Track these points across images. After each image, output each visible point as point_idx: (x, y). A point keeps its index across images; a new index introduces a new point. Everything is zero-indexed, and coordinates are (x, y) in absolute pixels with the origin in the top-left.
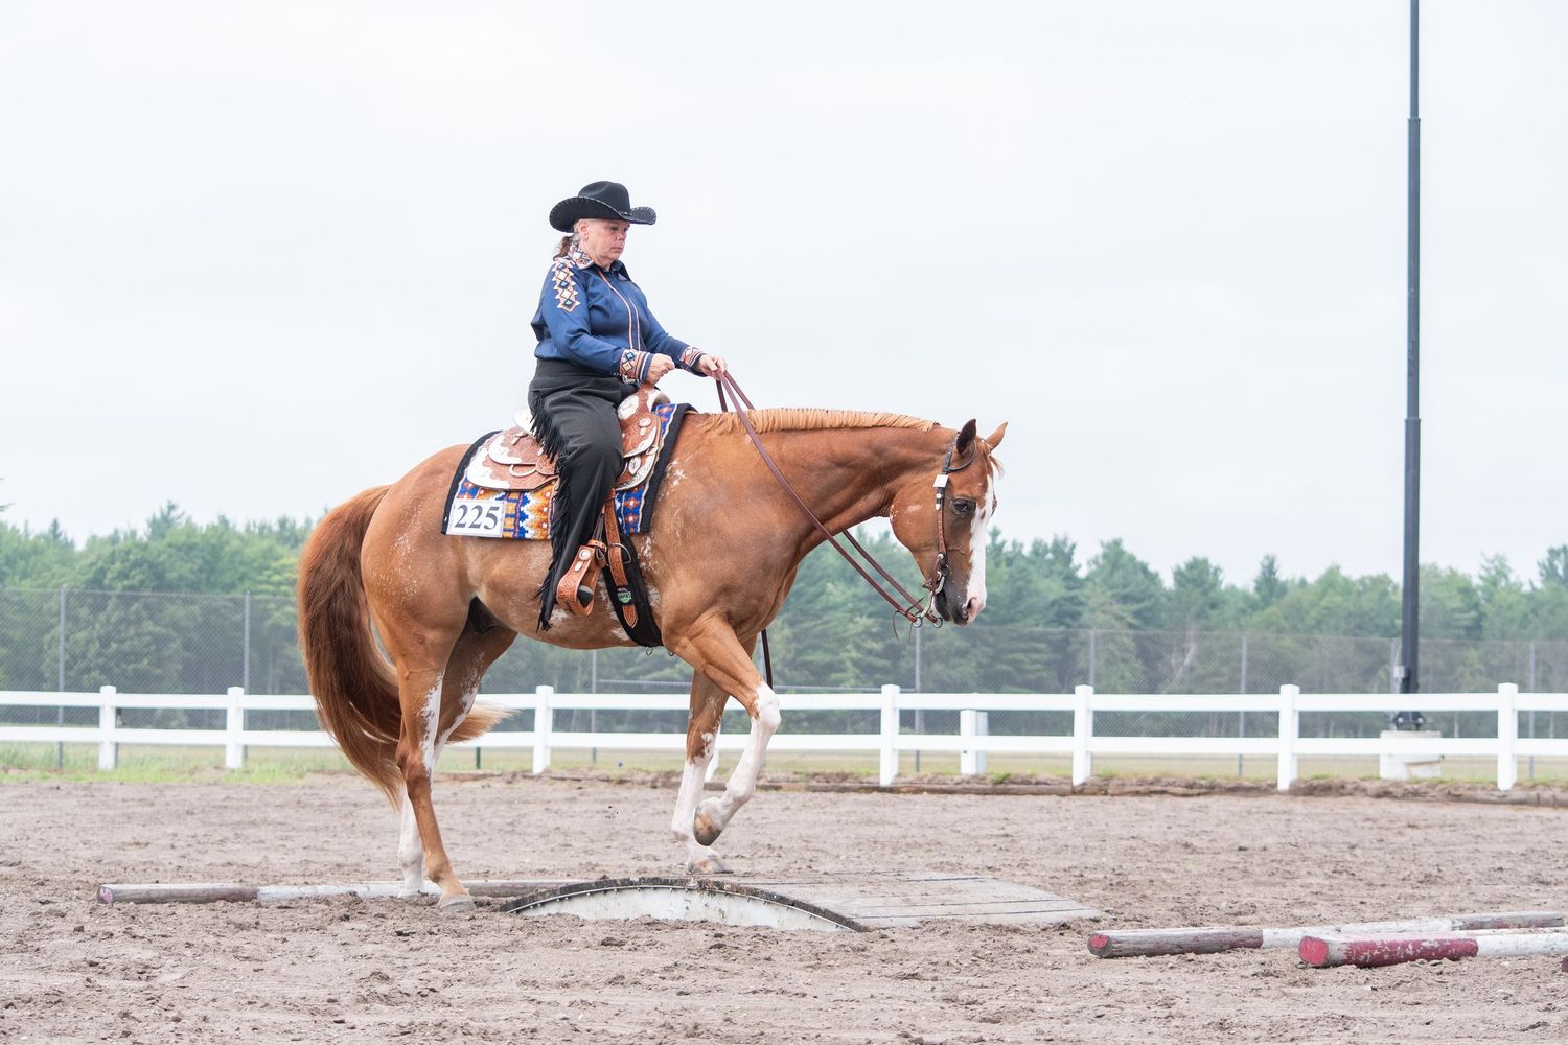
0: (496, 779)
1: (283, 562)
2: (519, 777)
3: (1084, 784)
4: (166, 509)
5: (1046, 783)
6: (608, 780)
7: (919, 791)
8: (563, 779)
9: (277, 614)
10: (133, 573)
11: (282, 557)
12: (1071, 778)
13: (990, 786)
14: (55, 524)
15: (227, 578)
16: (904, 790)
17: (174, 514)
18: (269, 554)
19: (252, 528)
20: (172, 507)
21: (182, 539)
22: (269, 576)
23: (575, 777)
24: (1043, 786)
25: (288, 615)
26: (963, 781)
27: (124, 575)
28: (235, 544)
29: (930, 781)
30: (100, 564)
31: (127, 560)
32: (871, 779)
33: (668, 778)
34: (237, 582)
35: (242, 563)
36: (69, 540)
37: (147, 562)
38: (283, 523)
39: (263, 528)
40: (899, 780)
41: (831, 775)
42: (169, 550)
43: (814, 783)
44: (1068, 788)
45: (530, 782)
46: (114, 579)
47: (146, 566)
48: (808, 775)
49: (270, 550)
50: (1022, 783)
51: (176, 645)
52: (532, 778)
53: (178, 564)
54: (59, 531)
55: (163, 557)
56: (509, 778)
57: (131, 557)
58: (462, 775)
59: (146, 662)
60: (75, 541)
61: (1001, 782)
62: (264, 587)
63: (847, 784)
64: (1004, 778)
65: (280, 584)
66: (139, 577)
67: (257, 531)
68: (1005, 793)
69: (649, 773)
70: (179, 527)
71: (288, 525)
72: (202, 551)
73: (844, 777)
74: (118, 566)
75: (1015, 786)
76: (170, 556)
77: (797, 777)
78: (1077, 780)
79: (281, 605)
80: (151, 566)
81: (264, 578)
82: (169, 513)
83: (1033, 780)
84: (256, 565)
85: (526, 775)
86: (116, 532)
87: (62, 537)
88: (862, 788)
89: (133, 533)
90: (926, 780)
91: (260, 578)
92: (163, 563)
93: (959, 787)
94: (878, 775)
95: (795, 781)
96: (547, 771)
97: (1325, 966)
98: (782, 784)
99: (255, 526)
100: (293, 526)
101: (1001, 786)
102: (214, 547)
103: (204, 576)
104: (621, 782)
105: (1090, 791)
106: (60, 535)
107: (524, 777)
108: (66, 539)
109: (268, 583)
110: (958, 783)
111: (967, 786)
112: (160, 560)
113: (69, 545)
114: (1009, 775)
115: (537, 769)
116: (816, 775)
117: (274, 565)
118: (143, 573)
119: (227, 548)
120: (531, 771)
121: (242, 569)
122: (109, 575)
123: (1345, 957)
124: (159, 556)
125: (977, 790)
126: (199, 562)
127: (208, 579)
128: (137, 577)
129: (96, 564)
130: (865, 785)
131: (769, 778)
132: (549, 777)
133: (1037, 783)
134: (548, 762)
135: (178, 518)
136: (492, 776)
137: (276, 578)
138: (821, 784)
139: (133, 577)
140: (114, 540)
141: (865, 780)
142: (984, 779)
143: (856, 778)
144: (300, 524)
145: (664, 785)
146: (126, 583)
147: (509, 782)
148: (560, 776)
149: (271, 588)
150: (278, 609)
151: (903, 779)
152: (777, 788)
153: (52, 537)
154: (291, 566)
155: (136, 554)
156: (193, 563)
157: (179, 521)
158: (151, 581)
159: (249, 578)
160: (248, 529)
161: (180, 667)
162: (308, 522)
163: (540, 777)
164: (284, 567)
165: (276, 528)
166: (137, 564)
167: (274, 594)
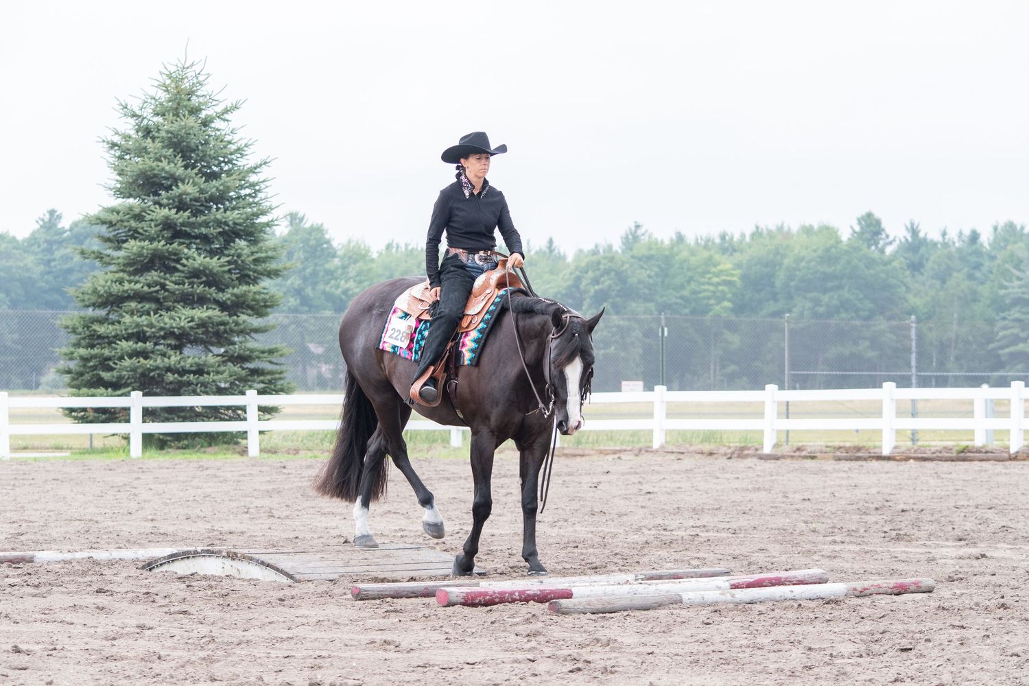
0: (627, 453)
1: (721, 267)
2: (643, 452)
3: (1017, 452)
4: (633, 229)
5: (992, 452)
6: (702, 453)
7: (907, 459)
8: (673, 453)
9: (717, 308)
10: (603, 279)
11: (719, 264)
12: (1009, 448)
13: (954, 455)
14: (551, 242)
15: (678, 280)
16: (898, 458)
17: (640, 232)
18: (710, 262)
19: (699, 241)
20: (638, 227)
21: (644, 252)
22: (710, 278)
23: (680, 451)
24: (990, 454)
25: (725, 308)
26: (937, 451)
27: (596, 281)
28: (685, 254)
29: (915, 452)
30: (577, 273)
31: (599, 269)
32: (876, 450)
33: (742, 451)
34: (686, 284)
35: (689, 269)
36: (562, 254)
37: (613, 270)
38: (723, 237)
39: (708, 241)
40: (895, 450)
41: (850, 447)
42: (632, 260)
43: (838, 454)
44: (1006, 455)
45: (651, 454)
46: (587, 285)
47: (613, 274)
48: (835, 448)
49: (710, 258)
50: (976, 452)
51: (637, 333)
52: (652, 452)
53: (638, 271)
54: (553, 248)
55: (627, 266)
56: (636, 452)
57: (602, 267)
58: (605, 450)
59: (613, 348)
60: (566, 254)
61: (962, 452)
62: (706, 287)
63: (860, 454)
64: (964, 449)
65: (719, 284)
66: (608, 282)
67: (703, 243)
68: (964, 460)
69: (729, 447)
70: (642, 242)
71: (727, 238)
72: (657, 260)
73: (858, 449)
74: (590, 274)
75: (971, 454)
76: (631, 266)
77: (828, 449)
78: (1013, 450)
79: (720, 300)
80: (618, 274)
81: (706, 280)
82: (635, 232)
83: (984, 450)
84: (700, 270)
85: (648, 450)
86: (597, 246)
87: (556, 251)
88: (870, 457)
89: (610, 247)
90: (913, 451)
91: (703, 280)
92: (626, 271)
93: (935, 455)
94: (881, 447)
95: (826, 453)
96: (662, 447)
97: (448, 606)
98: (818, 455)
99: (701, 239)
100: (732, 238)
101: (962, 455)
102: (667, 257)
103: (660, 280)
104: (711, 454)
105: (1021, 458)
106: (554, 250)
107: (647, 451)
108: (559, 253)
109: (709, 284)
110: (934, 453)
111: (940, 455)
112: (624, 268)
113: (562, 258)
114: (967, 447)
115: (656, 445)
116: (840, 448)
117: (714, 270)
118: (610, 279)
119: (677, 258)
120: (651, 447)
121: (689, 274)
122: (584, 283)
123: (463, 601)
124: (623, 265)
125: (946, 457)
126: (656, 269)
127: (663, 282)
128: (606, 282)
129: (574, 273)
130: (872, 455)
131: (809, 450)
132: (664, 451)
133: (986, 452)
134: (664, 441)
135: (643, 234)
136: (625, 451)
137: (716, 280)
138: (843, 454)
139: (603, 282)
140: (595, 252)
141: (872, 451)
142: (951, 449)
143: (867, 450)
144: (737, 237)
145: (739, 456)
146: (597, 287)
147: (637, 455)
148: (670, 450)
149: (712, 288)
150: (717, 304)
151: (898, 450)
152: (813, 458)
153: (548, 251)
154: (726, 271)
155: (605, 264)
156: (651, 270)
157: (643, 237)
158: (617, 285)
159: (695, 281)
160: (697, 243)
161: (641, 351)
162: (743, 235)
163: (657, 451)
164: (721, 271)
165: (718, 241)
166: (607, 272)
167: (714, 292)
